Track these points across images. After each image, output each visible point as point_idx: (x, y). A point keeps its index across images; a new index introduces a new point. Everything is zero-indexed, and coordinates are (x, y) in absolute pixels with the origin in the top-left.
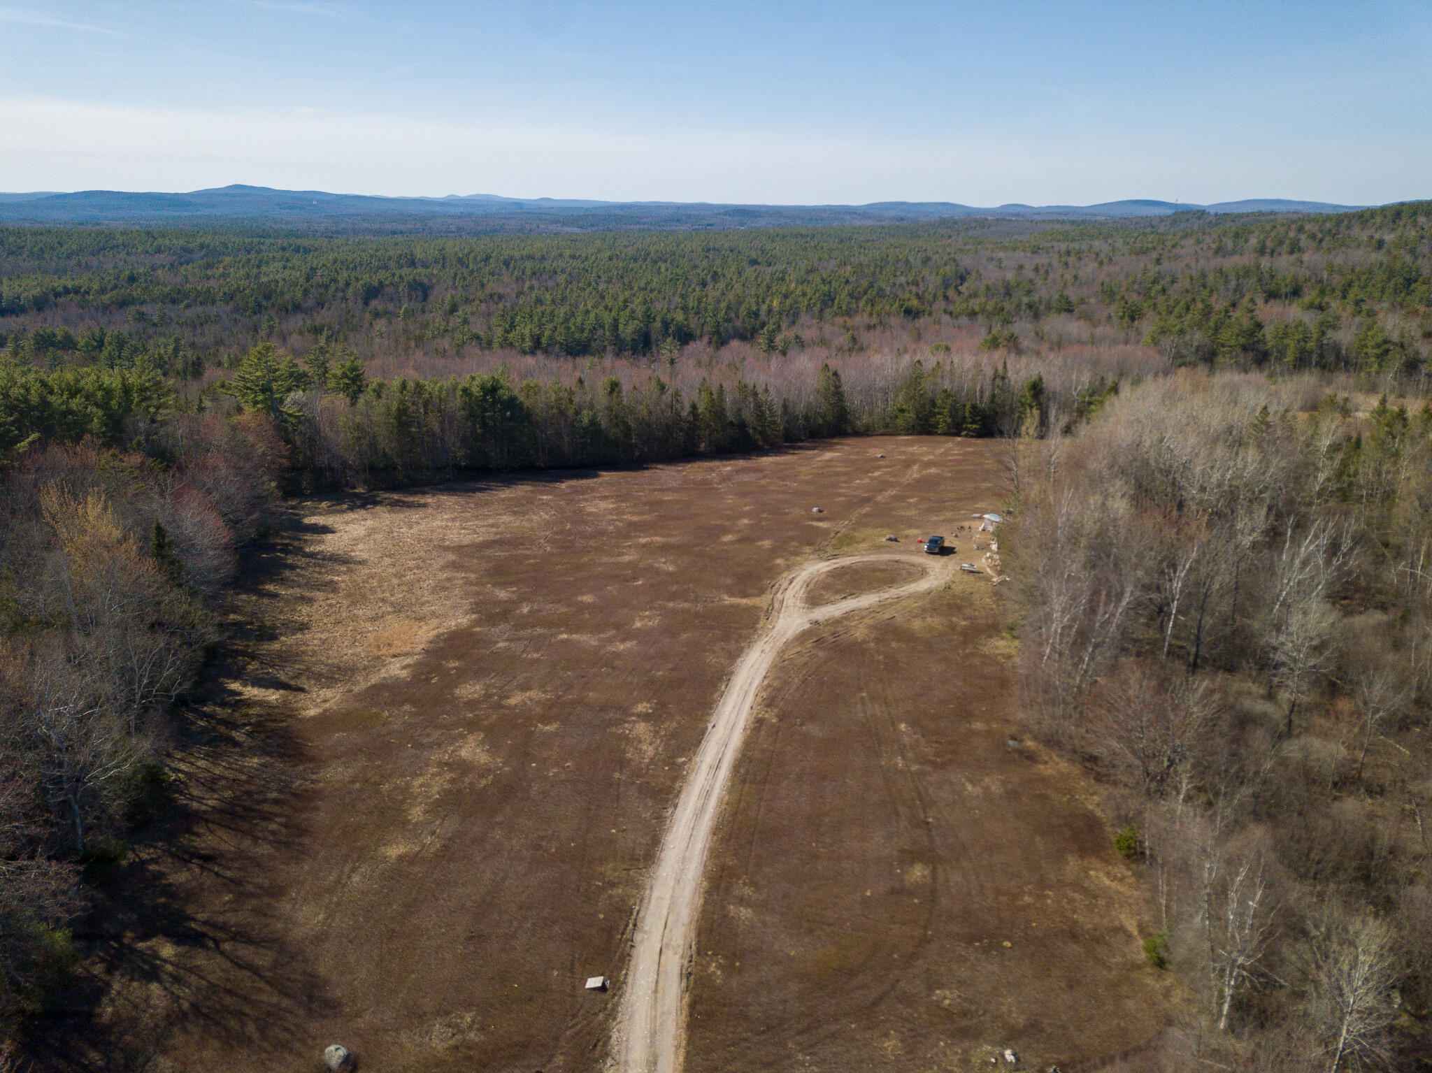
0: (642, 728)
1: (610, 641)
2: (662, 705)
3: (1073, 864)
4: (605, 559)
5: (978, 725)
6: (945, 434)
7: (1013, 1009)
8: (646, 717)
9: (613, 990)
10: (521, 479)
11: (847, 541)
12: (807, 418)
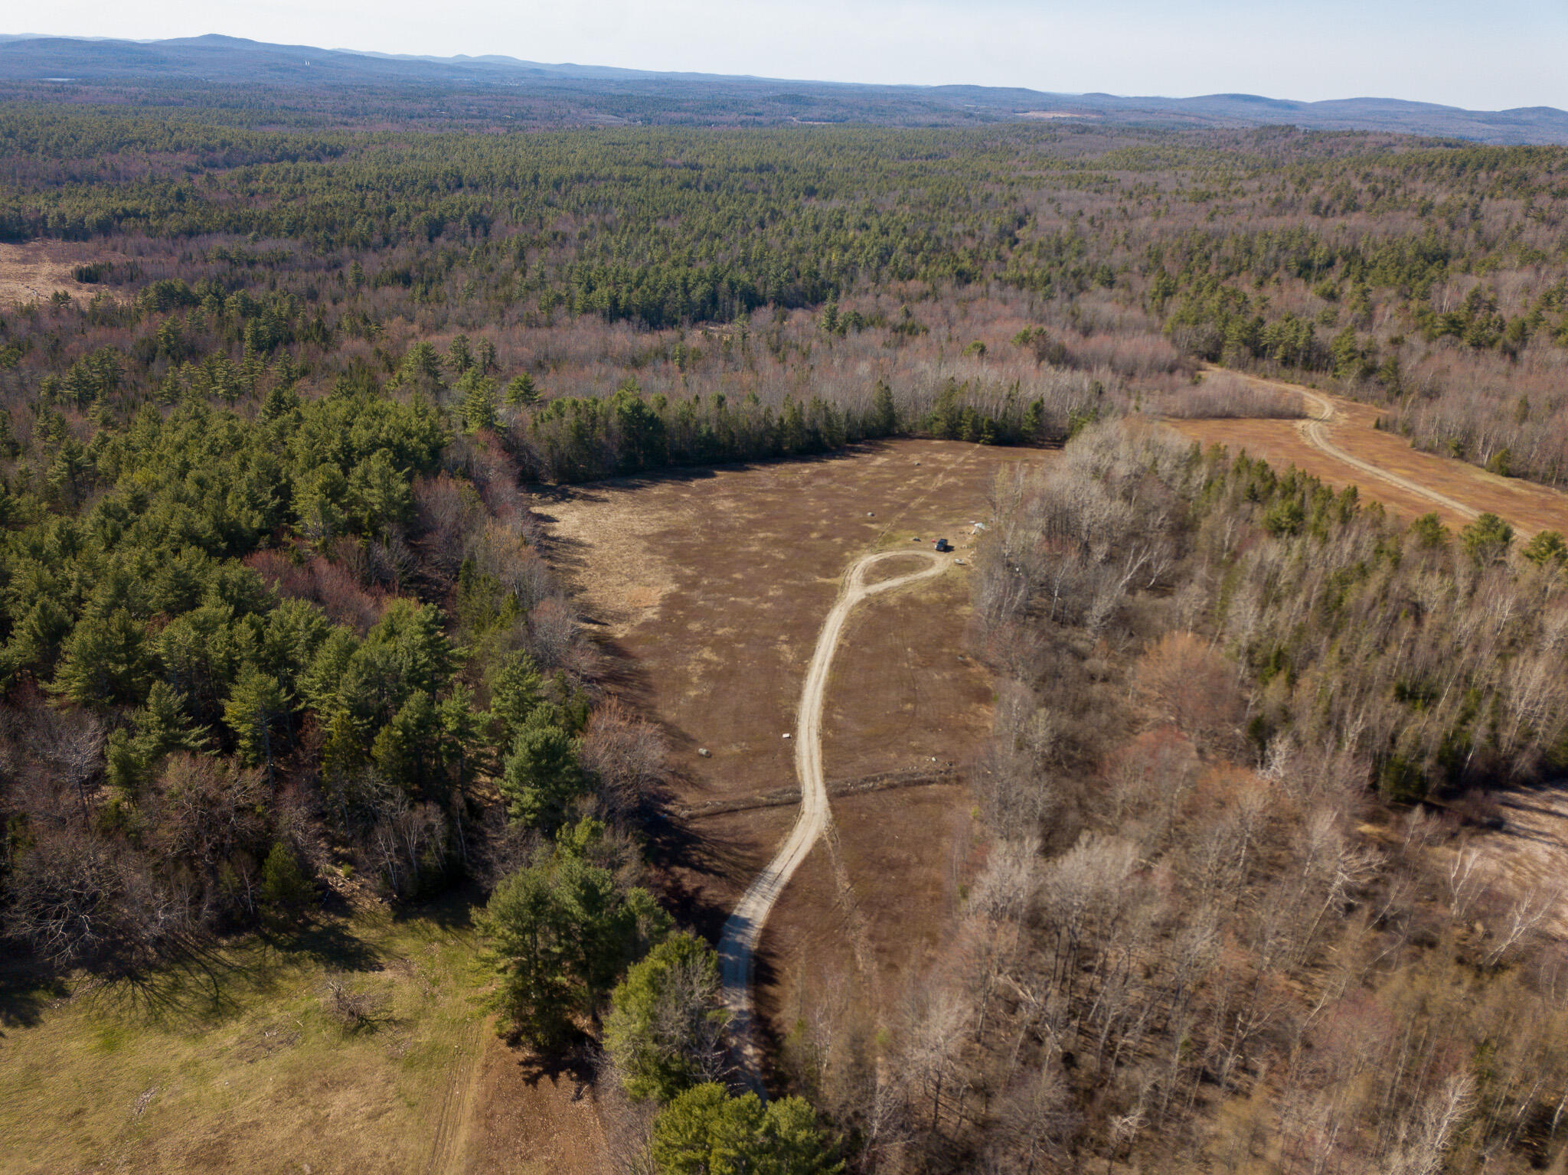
0: (785, 647)
1: (758, 602)
2: (792, 637)
3: (974, 705)
4: (741, 549)
5: (946, 650)
6: (968, 440)
7: (938, 748)
8: (786, 642)
9: (793, 738)
10: (662, 477)
11: (889, 539)
12: (864, 423)
